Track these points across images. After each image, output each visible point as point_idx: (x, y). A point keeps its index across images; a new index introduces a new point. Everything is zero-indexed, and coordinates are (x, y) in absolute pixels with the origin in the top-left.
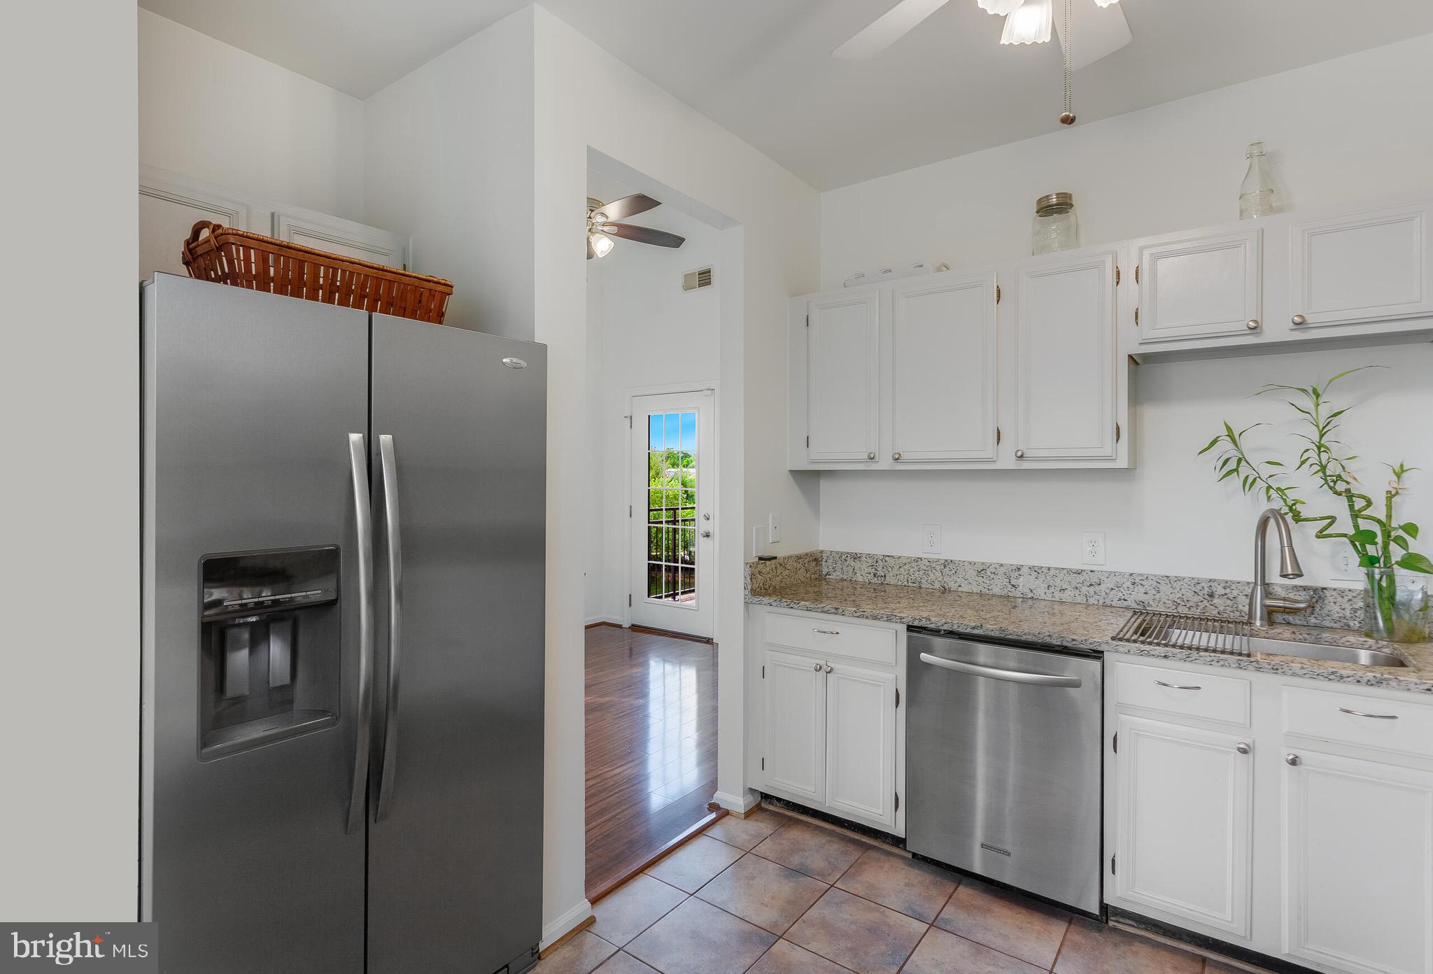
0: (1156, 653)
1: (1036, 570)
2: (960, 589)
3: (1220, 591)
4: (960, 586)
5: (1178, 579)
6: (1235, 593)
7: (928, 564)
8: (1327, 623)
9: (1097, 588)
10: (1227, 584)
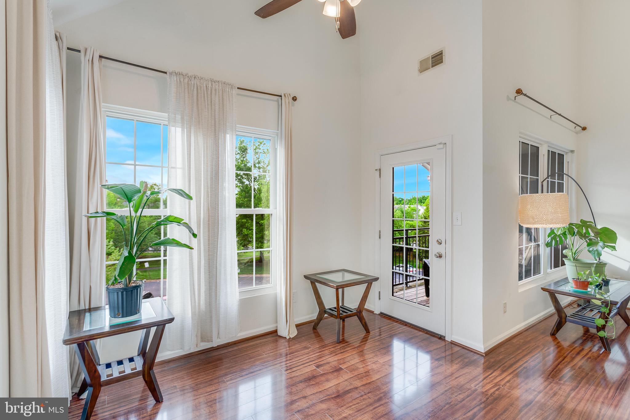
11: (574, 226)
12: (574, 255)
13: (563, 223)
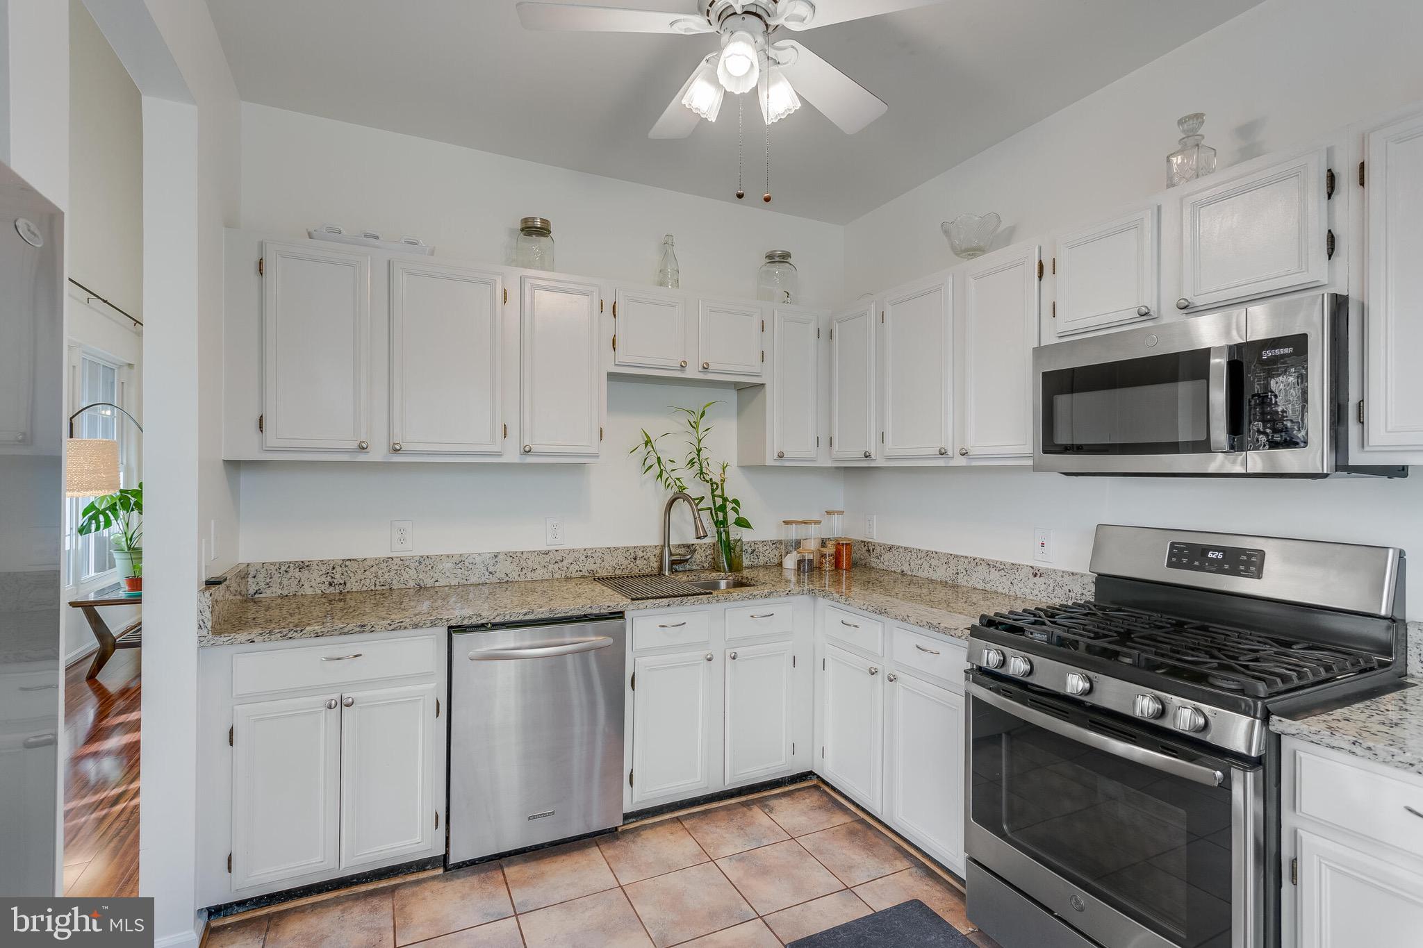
0: (663, 604)
1: (511, 556)
2: (437, 584)
3: (640, 554)
4: (437, 581)
5: (616, 549)
6: (649, 554)
7: (401, 563)
8: (694, 568)
9: (561, 564)
10: (644, 549)
11: (128, 493)
12: (129, 542)
13: (108, 489)
